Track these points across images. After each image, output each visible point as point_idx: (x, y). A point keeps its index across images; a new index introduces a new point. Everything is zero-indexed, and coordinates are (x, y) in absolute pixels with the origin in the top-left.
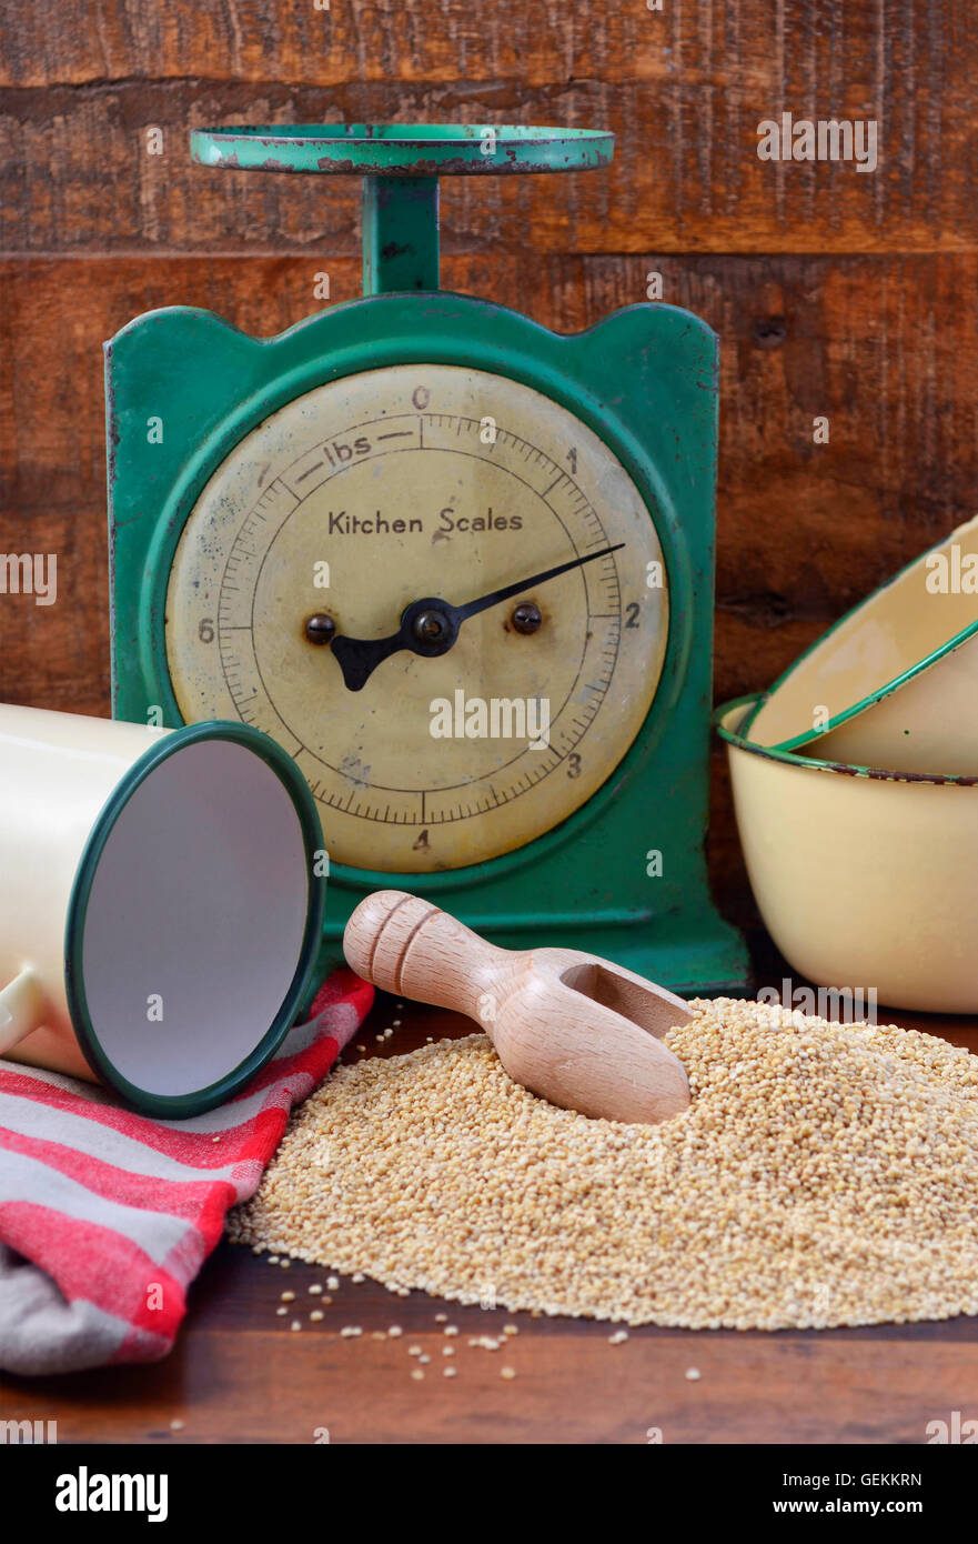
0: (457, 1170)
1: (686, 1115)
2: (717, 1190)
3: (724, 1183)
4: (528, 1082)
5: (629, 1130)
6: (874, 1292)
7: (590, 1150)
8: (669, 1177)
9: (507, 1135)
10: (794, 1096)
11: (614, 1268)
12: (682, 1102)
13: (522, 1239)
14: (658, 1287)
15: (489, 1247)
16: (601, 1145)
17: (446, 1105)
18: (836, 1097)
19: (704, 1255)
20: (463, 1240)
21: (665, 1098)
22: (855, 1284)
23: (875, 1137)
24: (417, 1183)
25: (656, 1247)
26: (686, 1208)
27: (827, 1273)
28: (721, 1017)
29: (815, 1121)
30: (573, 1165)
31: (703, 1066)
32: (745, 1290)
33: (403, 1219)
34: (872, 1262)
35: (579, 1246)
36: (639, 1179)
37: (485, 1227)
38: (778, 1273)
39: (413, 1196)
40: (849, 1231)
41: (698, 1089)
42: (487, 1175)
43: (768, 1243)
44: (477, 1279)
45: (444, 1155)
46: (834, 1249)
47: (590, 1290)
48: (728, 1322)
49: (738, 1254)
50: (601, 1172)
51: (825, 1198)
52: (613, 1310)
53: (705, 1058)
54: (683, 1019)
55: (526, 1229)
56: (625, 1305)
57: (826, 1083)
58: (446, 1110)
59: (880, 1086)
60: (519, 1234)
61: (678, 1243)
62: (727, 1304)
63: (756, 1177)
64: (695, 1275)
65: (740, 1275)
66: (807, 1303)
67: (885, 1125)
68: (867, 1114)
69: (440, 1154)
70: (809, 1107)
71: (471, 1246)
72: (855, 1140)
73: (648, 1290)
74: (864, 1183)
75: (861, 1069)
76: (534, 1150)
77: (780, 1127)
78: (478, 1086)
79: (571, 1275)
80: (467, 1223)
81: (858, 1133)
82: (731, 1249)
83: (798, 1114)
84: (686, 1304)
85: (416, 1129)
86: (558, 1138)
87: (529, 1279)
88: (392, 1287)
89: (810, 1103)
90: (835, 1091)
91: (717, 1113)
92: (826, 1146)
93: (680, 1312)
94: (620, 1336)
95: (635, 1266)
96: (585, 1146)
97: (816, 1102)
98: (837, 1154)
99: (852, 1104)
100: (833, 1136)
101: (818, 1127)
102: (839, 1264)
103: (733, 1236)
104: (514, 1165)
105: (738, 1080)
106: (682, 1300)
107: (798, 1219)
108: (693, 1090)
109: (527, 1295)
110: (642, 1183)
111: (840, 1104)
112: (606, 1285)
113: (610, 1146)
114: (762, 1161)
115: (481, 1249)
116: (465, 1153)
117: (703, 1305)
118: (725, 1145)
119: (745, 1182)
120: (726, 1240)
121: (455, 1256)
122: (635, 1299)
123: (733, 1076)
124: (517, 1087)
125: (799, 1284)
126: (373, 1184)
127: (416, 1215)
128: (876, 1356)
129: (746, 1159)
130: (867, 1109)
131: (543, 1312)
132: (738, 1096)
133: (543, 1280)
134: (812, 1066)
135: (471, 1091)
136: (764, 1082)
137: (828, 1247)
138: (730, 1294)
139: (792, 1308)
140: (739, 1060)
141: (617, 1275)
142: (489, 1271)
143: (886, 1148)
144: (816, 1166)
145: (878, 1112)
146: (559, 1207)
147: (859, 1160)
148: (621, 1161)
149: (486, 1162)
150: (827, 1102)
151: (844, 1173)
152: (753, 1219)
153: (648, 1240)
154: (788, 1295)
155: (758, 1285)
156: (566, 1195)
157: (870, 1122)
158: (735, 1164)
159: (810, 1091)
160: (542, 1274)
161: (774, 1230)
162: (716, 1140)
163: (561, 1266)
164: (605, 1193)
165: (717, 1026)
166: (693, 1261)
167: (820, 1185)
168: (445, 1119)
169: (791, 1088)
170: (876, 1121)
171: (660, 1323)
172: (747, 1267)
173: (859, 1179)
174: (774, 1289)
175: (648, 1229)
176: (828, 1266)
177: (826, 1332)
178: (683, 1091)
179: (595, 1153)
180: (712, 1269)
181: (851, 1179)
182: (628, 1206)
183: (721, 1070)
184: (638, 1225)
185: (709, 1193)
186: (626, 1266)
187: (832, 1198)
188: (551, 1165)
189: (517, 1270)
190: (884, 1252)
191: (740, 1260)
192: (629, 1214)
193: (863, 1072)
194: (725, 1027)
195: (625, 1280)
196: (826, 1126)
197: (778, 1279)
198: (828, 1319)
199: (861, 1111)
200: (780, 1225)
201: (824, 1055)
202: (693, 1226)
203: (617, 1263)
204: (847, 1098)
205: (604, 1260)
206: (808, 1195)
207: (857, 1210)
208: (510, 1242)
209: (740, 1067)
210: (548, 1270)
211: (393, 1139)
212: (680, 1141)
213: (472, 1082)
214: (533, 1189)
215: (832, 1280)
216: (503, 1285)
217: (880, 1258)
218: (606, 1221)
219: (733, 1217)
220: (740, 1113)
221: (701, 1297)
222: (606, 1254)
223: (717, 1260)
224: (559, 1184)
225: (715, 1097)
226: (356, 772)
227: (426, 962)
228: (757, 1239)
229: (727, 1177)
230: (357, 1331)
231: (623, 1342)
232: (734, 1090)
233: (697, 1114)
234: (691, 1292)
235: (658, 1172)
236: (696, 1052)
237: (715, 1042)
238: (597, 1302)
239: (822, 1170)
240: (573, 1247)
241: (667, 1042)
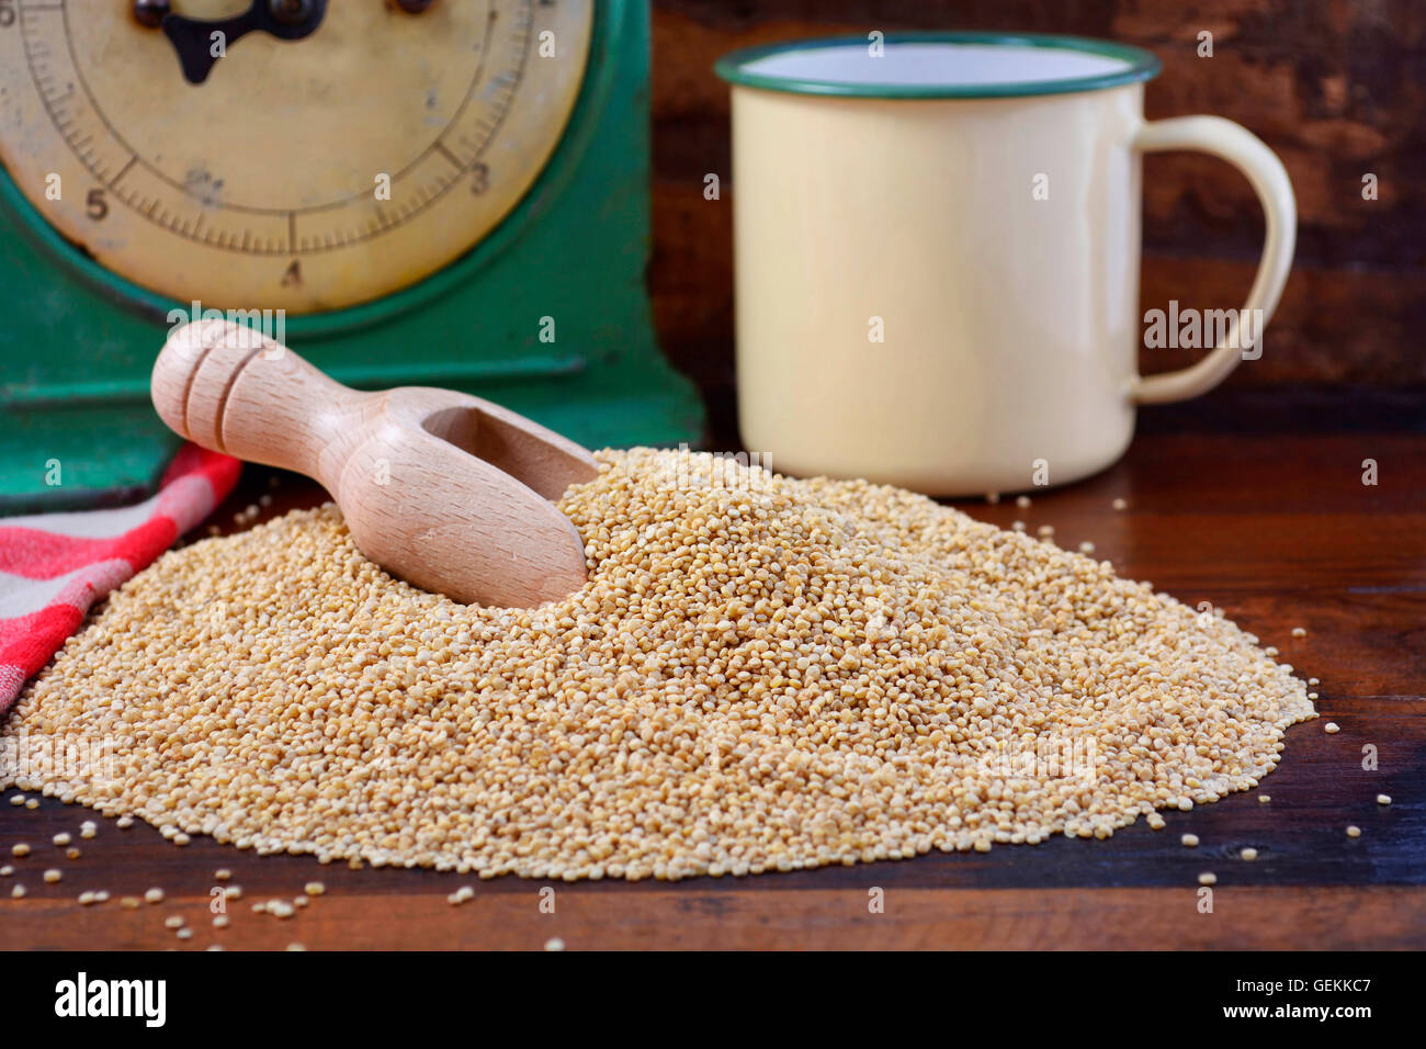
0: (273, 674)
1: (579, 596)
2: (612, 691)
3: (622, 681)
4: (384, 559)
5: (501, 615)
6: (815, 824)
7: (448, 642)
8: (549, 675)
9: (345, 626)
10: (720, 566)
11: (466, 799)
12: (578, 578)
13: (347, 763)
14: (523, 824)
15: (303, 775)
16: (462, 637)
17: (273, 591)
18: (775, 567)
19: (588, 779)
20: (272, 765)
21: (553, 574)
22: (790, 813)
23: (825, 618)
24: (223, 692)
25: (524, 769)
26: (568, 716)
27: (752, 799)
28: (632, 470)
29: (747, 598)
30: (423, 664)
31: (603, 532)
32: (639, 825)
33: (197, 740)
34: (815, 783)
35: (422, 771)
36: (510, 679)
37: (300, 749)
38: (687, 802)
39: (213, 710)
40: (786, 742)
41: (597, 561)
42: (310, 679)
43: (675, 760)
44: (283, 820)
45: (263, 655)
46: (764, 766)
47: (432, 831)
48: (615, 869)
49: (635, 776)
50: (460, 671)
51: (758, 700)
52: (461, 858)
53: (607, 522)
54: (585, 473)
55: (354, 748)
56: (477, 849)
57: (761, 548)
58: (273, 597)
59: (834, 553)
60: (346, 756)
61: (555, 763)
62: (616, 844)
63: (666, 672)
64: (575, 807)
65: (635, 805)
66: (725, 840)
67: (839, 601)
68: (815, 588)
69: (257, 654)
70: (740, 580)
71: (279, 775)
72: (798, 621)
73: (510, 827)
74: (809, 678)
75: (810, 531)
76: (373, 645)
77: (700, 606)
78: (316, 566)
79: (409, 810)
80: (279, 744)
81: (803, 613)
82: (626, 769)
83: (723, 589)
84: (560, 846)
85: (233, 621)
86: (407, 629)
87: (353, 817)
88: (168, 831)
89: (740, 575)
90: (774, 560)
91: (618, 591)
92: (759, 631)
93: (551, 857)
94: (465, 892)
95: (495, 796)
96: (442, 637)
97: (748, 573)
98: (773, 645)
99: (796, 576)
100: (769, 618)
101: (750, 606)
102: (771, 786)
103: (630, 752)
104: (347, 665)
105: (647, 548)
106: (555, 840)
107: (718, 730)
108: (590, 563)
109: (348, 838)
110: (513, 686)
111: (781, 575)
112: (455, 822)
113: (475, 638)
114: (674, 652)
115: (292, 779)
116: (287, 651)
117: (583, 847)
118: (626, 633)
119: (650, 681)
120: (620, 758)
121: (255, 788)
122: (491, 840)
123: (641, 542)
124: (368, 565)
125: (715, 815)
126: (167, 695)
127: (214, 735)
128: (810, 912)
129: (653, 649)
130: (816, 581)
131: (365, 861)
132: (647, 568)
133: (370, 818)
134: (744, 527)
135: (309, 572)
136: (681, 550)
137: (757, 764)
138: (619, 831)
139: (703, 848)
140: (651, 522)
141: (471, 808)
142: (300, 808)
143: (839, 631)
144: (747, 657)
145: (831, 584)
146: (400, 718)
147: (803, 647)
148: (487, 657)
149: (311, 662)
150: (762, 573)
151: (783, 665)
152: (656, 729)
153: (516, 760)
154: (699, 829)
155: (659, 817)
156: (410, 703)
157: (820, 598)
158: (639, 656)
159: (741, 559)
160: (371, 811)
161: (685, 742)
162: (616, 626)
163: (395, 798)
164: (461, 699)
165: (626, 480)
166: (574, 787)
167: (752, 682)
168: (271, 609)
169: (715, 557)
170: (827, 597)
171: (523, 873)
172: (645, 793)
173: (803, 672)
174: (680, 822)
175: (516, 745)
176: (755, 789)
177: (747, 880)
178: (576, 565)
179: (454, 647)
180: (598, 798)
181: (792, 672)
182: (493, 715)
183: (625, 535)
184: (503, 741)
185: (600, 696)
186: (482, 795)
187: (766, 699)
188: (394, 664)
189: (337, 805)
190: (830, 769)
191: (638, 783)
192: (492, 726)
193: (813, 535)
194: (635, 481)
195: (479, 816)
196: (760, 604)
197: (687, 809)
198: (752, 862)
199: (808, 585)
200: (693, 736)
201: (761, 513)
202: (577, 739)
203: (471, 793)
204: (789, 568)
205: (454, 789)
206: (735, 695)
207: (799, 714)
208: (333, 767)
209: (651, 531)
210: (378, 804)
211: (201, 637)
212: (568, 628)
213: (312, 560)
214: (368, 696)
215: (760, 808)
216: (317, 825)
217: (826, 777)
218: (460, 736)
219: (631, 728)
220: (649, 590)
221: (581, 836)
222: (458, 780)
223: (606, 784)
224: (402, 688)
225: (618, 570)
226: (206, 189)
227: (253, 409)
228: (661, 756)
229: (627, 674)
230: (102, 896)
231: (467, 901)
232: (642, 561)
233: (593, 593)
234: (568, 830)
235: (535, 670)
236: (596, 514)
237: (622, 501)
238: (440, 845)
239: (754, 662)
240: (415, 772)
241: (562, 503)
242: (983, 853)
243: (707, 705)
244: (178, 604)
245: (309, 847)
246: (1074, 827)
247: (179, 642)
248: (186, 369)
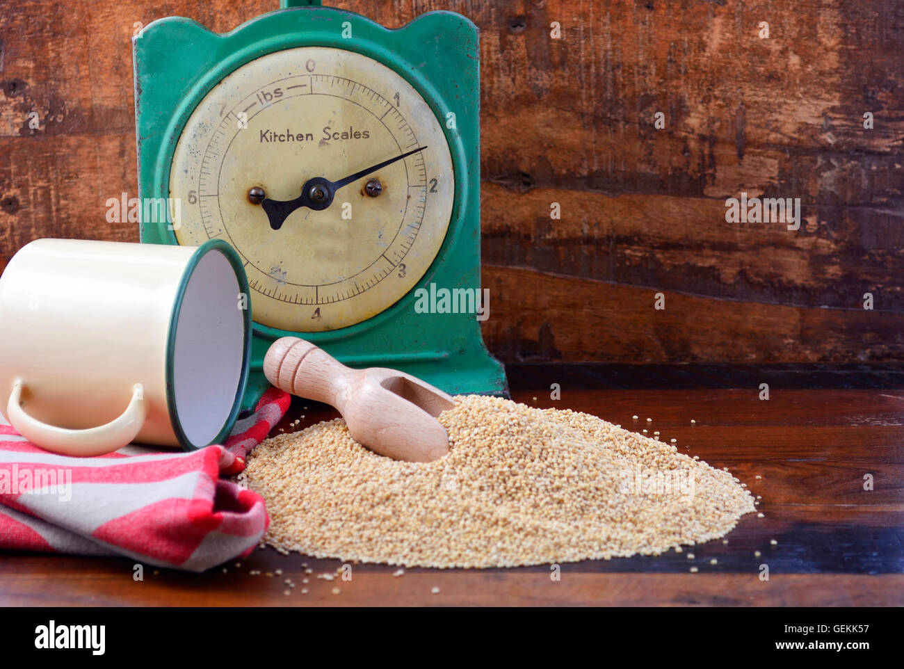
0: (319, 489)
1: (446, 457)
2: (459, 496)
3: (463, 492)
4: (363, 442)
5: (414, 466)
6: (540, 547)
7: (391, 476)
8: (433, 489)
9: (349, 469)
10: (504, 445)
11: (400, 537)
12: (445, 450)
13: (351, 524)
14: (423, 547)
15: (333, 528)
16: (397, 473)
17: (317, 455)
18: (528, 446)
19: (449, 530)
20: (320, 525)
21: (435, 449)
22: (529, 544)
23: (548, 467)
24: (298, 496)
25: (423, 526)
26: (441, 505)
27: (515, 538)
28: (469, 404)
29: (515, 459)
30: (381, 484)
31: (456, 430)
32: (469, 548)
33: (288, 515)
34: (541, 532)
35: (382, 527)
36: (417, 491)
37: (332, 518)
38: (488, 539)
39: (295, 503)
40: (529, 516)
41: (454, 442)
42: (335, 491)
43: (484, 523)
44: (326, 546)
45: (314, 481)
46: (520, 525)
47: (387, 549)
48: (459, 564)
49: (468, 529)
50: (396, 488)
51: (519, 500)
52: (398, 560)
53: (458, 426)
54: (449, 406)
55: (354, 518)
56: (405, 557)
57: (522, 438)
58: (317, 458)
59: (553, 440)
60: (351, 521)
61: (435, 524)
62: (460, 555)
63: (481, 489)
64: (444, 541)
65: (468, 540)
66: (503, 554)
67: (554, 460)
68: (544, 455)
69: (312, 480)
70: (513, 451)
71: (324, 528)
72: (537, 468)
73: (417, 548)
74: (540, 492)
75: (543, 431)
76: (360, 477)
77: (496, 462)
78: (335, 445)
79: (377, 542)
80: (323, 517)
81: (538, 464)
82: (464, 527)
83: (506, 455)
84: (438, 556)
85: (301, 468)
86: (375, 471)
87: (355, 545)
88: (281, 550)
89: (513, 449)
90: (527, 443)
91: (462, 455)
92: (520, 472)
93: (434, 560)
94: (400, 572)
95: (412, 537)
96: (389, 474)
97: (516, 448)
98: (526, 476)
99: (536, 449)
100: (525, 467)
101: (517, 462)
102: (522, 534)
103: (466, 520)
104: (350, 485)
105: (475, 438)
106: (436, 553)
107: (502, 511)
108: (451, 444)
109: (353, 552)
110: (419, 494)
111: (530, 449)
112: (395, 546)
113: (403, 474)
114: (485, 481)
115: (330, 530)
116: (324, 480)
117: (446, 556)
118: (465, 472)
119: (475, 492)
120: (462, 522)
121: (315, 533)
122: (410, 553)
123: (472, 435)
124: (357, 444)
125: (500, 545)
126: (274, 498)
127: (296, 513)
128: (535, 581)
129: (476, 479)
130: (544, 452)
131: (360, 561)
132: (474, 446)
133: (361, 545)
134: (515, 429)
135: (332, 447)
136: (489, 438)
137: (517, 524)
138: (462, 550)
139: (495, 557)
140: (476, 426)
141: (402, 541)
142: (333, 541)
143: (553, 472)
144: (515, 483)
145: (551, 454)
146: (372, 506)
147: (538, 479)
148: (408, 482)
149: (335, 483)
150: (522, 448)
151: (530, 486)
152: (477, 511)
153: (419, 523)
154: (493, 550)
155: (477, 545)
156: (376, 500)
157: (546, 459)
158: (470, 482)
159: (513, 442)
160: (361, 542)
161: (488, 516)
162: (461, 470)
163: (372, 536)
164: (398, 498)
165: (466, 409)
166: (443, 533)
167: (516, 493)
168: (316, 462)
169: (503, 441)
170: (549, 459)
171: (423, 566)
172: (471, 536)
173: (538, 489)
174: (486, 547)
175: (420, 517)
176: (516, 535)
177: (512, 569)
178: (445, 444)
179: (394, 478)
180: (453, 538)
181: (534, 489)
182: (410, 505)
183: (465, 432)
184: (414, 515)
185: (454, 498)
186: (406, 536)
187: (522, 499)
188: (370, 485)
189: (348, 540)
190: (547, 527)
191: (469, 532)
192: (411, 510)
193: (544, 433)
194: (470, 409)
195: (406, 544)
196: (521, 461)
197: (489, 542)
198: (514, 562)
199: (541, 454)
200: (492, 514)
201: (522, 423)
202: (444, 515)
203: (401, 535)
204: (533, 446)
205: (395, 534)
206: (510, 498)
207: (536, 506)
208: (345, 526)
209: (476, 430)
210: (364, 539)
211: (288, 473)
212: (441, 471)
213: (333, 442)
214: (359, 497)
215: (517, 542)
216: (340, 548)
217: (545, 530)
218: (397, 513)
219: (466, 510)
220: (475, 455)
221: (445, 551)
222: (397, 530)
223: (457, 532)
224: (373, 494)
225: (462, 447)
226: (278, 275)
227: (308, 376)
228: (478, 522)
229: (465, 489)
230: (258, 573)
231: (401, 576)
232: (472, 443)
233: (452, 456)
234: (441, 550)
235: (428, 487)
236: (453, 423)
237: (464, 418)
238: (390, 555)
239: (518, 485)
240: (379, 527)
241: (439, 418)
242: (607, 561)
243: (498, 502)
244: (275, 460)
245: (337, 556)
246: (645, 551)
247: (277, 476)
248: (280, 358)
